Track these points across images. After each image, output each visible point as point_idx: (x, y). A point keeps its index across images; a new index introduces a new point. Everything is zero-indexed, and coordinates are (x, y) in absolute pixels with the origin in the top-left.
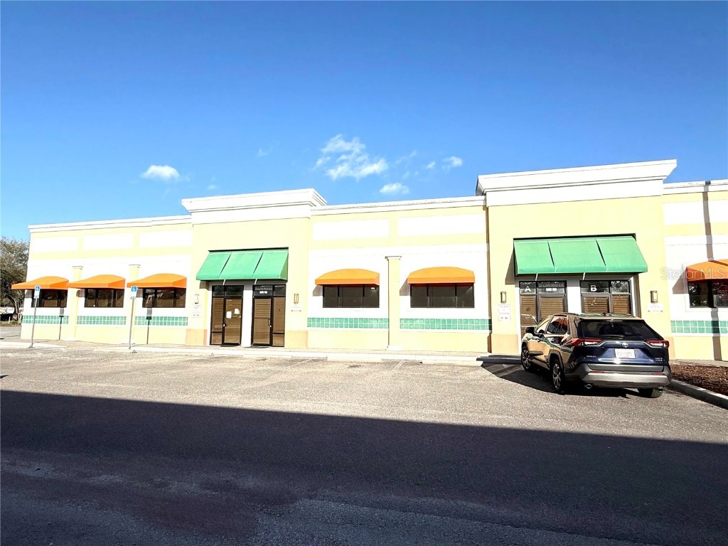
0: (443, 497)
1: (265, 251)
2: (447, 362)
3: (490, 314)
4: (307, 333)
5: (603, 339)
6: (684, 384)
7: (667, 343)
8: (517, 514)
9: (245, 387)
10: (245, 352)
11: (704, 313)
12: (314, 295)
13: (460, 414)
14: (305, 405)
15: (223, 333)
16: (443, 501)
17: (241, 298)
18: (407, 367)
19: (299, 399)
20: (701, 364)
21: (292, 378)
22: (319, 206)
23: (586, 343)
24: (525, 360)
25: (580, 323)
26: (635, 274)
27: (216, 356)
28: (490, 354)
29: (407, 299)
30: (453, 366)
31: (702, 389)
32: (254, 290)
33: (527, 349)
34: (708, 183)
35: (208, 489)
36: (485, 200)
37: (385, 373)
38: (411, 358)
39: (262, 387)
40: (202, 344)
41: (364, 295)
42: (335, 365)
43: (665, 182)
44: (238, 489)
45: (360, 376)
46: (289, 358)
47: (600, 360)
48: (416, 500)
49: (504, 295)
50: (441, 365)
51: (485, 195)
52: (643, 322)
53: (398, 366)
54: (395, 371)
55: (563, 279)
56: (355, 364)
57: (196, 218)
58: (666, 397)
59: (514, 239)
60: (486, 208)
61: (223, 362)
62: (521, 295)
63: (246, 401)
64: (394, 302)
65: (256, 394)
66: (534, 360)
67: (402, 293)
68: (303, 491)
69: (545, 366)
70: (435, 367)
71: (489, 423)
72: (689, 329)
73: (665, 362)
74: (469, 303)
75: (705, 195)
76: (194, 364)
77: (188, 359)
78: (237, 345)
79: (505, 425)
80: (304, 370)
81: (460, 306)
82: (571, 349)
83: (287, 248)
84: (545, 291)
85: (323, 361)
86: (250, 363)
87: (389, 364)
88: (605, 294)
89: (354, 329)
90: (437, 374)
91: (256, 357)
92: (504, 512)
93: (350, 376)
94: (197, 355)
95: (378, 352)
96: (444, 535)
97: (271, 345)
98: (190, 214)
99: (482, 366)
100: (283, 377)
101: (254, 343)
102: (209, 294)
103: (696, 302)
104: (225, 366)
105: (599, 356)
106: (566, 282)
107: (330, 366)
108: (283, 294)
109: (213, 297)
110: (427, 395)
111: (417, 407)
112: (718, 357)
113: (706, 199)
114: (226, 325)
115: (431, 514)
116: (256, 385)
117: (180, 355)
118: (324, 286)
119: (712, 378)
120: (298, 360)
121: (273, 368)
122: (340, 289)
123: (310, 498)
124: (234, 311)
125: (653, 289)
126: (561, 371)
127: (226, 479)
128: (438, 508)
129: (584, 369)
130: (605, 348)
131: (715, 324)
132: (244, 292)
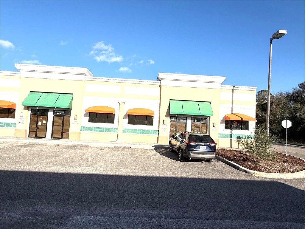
0: (135, 209)
1: (61, 94)
2: (141, 148)
3: (159, 129)
4: (80, 133)
5: (197, 142)
6: (220, 157)
7: (216, 144)
8: (161, 213)
9: (46, 161)
10: (48, 141)
11: (228, 131)
12: (84, 116)
13: (144, 171)
14: (77, 169)
15: (36, 132)
16: (134, 210)
17: (47, 115)
18: (124, 150)
19: (75, 166)
20: (225, 149)
21: (71, 155)
22: (89, 76)
23: (191, 143)
24: (170, 147)
25: (189, 136)
26: (209, 117)
27: (31, 143)
28: (158, 144)
29: (126, 121)
30: (143, 149)
31: (224, 159)
32: (54, 112)
33: (171, 143)
34: (234, 87)
35: (26, 216)
36: (161, 83)
37: (115, 152)
38: (127, 146)
39: (56, 161)
40: (24, 137)
41: (108, 118)
42: (93, 149)
43: (222, 84)
44: (42, 214)
45: (104, 154)
46: (71, 145)
47: (195, 150)
48: (124, 211)
49: (164, 121)
50: (138, 149)
51: (161, 81)
52: (210, 136)
53: (120, 149)
54: (119, 152)
55: (186, 117)
56: (102, 148)
57: (22, 74)
58: (215, 162)
59: (170, 100)
60: (160, 86)
61: (36, 147)
62: (171, 122)
63: (48, 168)
64: (121, 121)
65: (53, 164)
66: (173, 148)
67: (124, 118)
68: (75, 212)
69: (177, 150)
70: (136, 150)
71: (155, 175)
72: (223, 136)
73: (215, 151)
74: (151, 124)
75: (233, 90)
76: (20, 148)
77: (16, 145)
78: (44, 137)
79: (160, 175)
80: (77, 151)
81: (147, 124)
82: (186, 145)
83: (72, 94)
84: (179, 121)
85: (87, 146)
86: (51, 147)
87: (117, 148)
88: (199, 123)
89: (102, 132)
90: (136, 153)
91: (54, 144)
92: (156, 213)
93: (99, 154)
94: (21, 143)
95: (112, 142)
96: (134, 225)
97: (62, 138)
98: (19, 72)
99: (154, 149)
100: (67, 155)
101: (53, 137)
102: (29, 112)
103: (226, 127)
104: (37, 149)
105: (195, 148)
106: (187, 118)
107: (90, 149)
108: (69, 115)
109: (31, 114)
110: (132, 163)
111: (127, 169)
112: (231, 147)
113: (233, 92)
114: (38, 128)
115: (129, 216)
116: (53, 159)
117: (11, 143)
118: (89, 113)
119: (228, 155)
120: (75, 146)
121: (62, 150)
122: (97, 114)
123: (78, 215)
124: (43, 122)
125: (214, 122)
126: (182, 153)
127: (36, 210)
128: (132, 214)
129: (189, 153)
130: (197, 145)
131: (231, 135)
132: (49, 112)
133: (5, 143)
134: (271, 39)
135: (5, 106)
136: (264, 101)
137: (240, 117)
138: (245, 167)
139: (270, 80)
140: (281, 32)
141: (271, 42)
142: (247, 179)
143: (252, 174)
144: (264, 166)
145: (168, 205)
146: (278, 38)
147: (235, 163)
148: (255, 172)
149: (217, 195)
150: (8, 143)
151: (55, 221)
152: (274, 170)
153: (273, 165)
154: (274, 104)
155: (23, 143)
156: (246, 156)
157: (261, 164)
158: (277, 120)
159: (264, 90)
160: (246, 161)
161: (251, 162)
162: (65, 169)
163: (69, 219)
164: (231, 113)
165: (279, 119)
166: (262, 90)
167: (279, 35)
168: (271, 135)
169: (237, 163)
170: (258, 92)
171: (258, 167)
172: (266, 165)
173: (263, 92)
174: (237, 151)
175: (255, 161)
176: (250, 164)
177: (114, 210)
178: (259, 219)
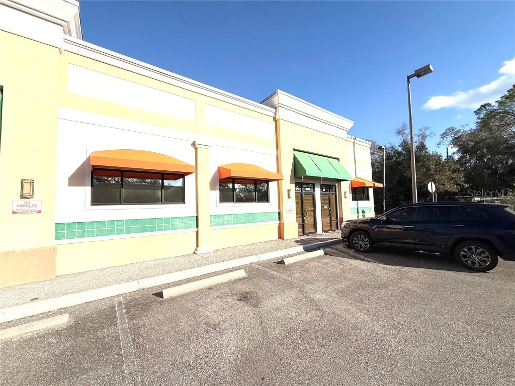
3: (279, 208)
4: (54, 250)
12: (69, 185)
26: (339, 182)
29: (217, 193)
43: (347, 133)
49: (289, 192)
51: (276, 108)
59: (294, 150)
60: (275, 120)
67: (211, 187)
75: (354, 143)
84: (305, 190)
106: (314, 185)
113: (354, 146)
125: (345, 191)
131: (358, 209)
164: (355, 177)
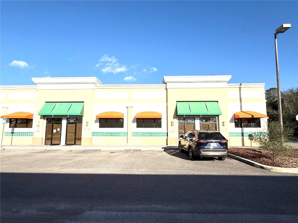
0: (147, 204)
1: (73, 103)
2: (150, 150)
3: (167, 130)
4: (92, 138)
5: (207, 139)
6: (232, 155)
7: (227, 141)
8: (174, 208)
9: (61, 163)
10: (62, 148)
11: (239, 130)
12: (95, 123)
13: (155, 170)
14: (90, 170)
15: (51, 139)
16: (147, 206)
17: (61, 124)
18: (134, 152)
19: (87, 168)
20: (238, 147)
21: (84, 158)
22: (98, 85)
23: (201, 141)
24: (180, 148)
25: (199, 134)
26: (218, 116)
27: (47, 150)
28: (167, 146)
29: (135, 124)
30: (153, 151)
31: (238, 157)
32: (67, 120)
33: (180, 144)
34: (241, 84)
35: (41, 211)
36: (166, 86)
37: (125, 155)
38: (136, 148)
39: (70, 163)
40: (41, 145)
41: (117, 123)
42: (104, 152)
43: (228, 83)
44: (56, 210)
45: (114, 157)
46: (83, 150)
47: (205, 147)
48: (136, 207)
49: (172, 123)
50: (148, 151)
51: (166, 84)
52: (220, 133)
53: (131, 152)
54: (129, 154)
55: (193, 117)
56: (113, 152)
58: (227, 160)
59: (177, 101)
60: (166, 89)
61: (51, 152)
62: (179, 123)
63: (62, 170)
64: (130, 125)
65: (67, 166)
66: (183, 148)
67: (133, 122)
68: (87, 208)
69: (187, 150)
70: (145, 152)
71: (166, 173)
72: (234, 135)
73: (227, 148)
74: (159, 126)
75: (240, 88)
76: (36, 154)
77: (33, 151)
78: (58, 144)
79: (172, 173)
80: (90, 155)
81: (156, 127)
82: (196, 144)
83: (83, 102)
84: (187, 121)
85: (98, 150)
86: (64, 152)
87: (127, 151)
88: (208, 123)
90: (146, 155)
91: (67, 150)
92: (170, 207)
93: (110, 157)
95: (122, 146)
96: (147, 220)
97: (75, 144)
98: (36, 85)
99: (164, 151)
100: (80, 158)
101: (67, 143)
102: (45, 122)
103: (237, 126)
104: (52, 154)
105: (205, 146)
106: (195, 118)
107: (102, 153)
108: (81, 122)
109: (47, 123)
110: (143, 163)
111: (138, 168)
112: (243, 145)
113: (240, 90)
114: (53, 136)
115: (142, 211)
116: (67, 162)
117: (29, 150)
118: (100, 119)
119: (241, 153)
120: (87, 151)
121: (75, 155)
122: (107, 120)
123: (90, 210)
124: (57, 129)
125: (224, 121)
126: (192, 152)
127: (50, 206)
128: (145, 209)
129: (200, 151)
130: (207, 143)
131: (242, 133)
132: (63, 121)
133: (24, 150)
134: (275, 34)
135: (24, 116)
136: (274, 99)
137: (250, 114)
138: (261, 163)
139: (278, 74)
140: (285, 26)
141: (275, 37)
142: (265, 175)
143: (269, 170)
144: (282, 162)
145: (182, 201)
146: (283, 32)
147: (250, 160)
148: (272, 168)
149: (233, 190)
150: (26, 150)
151: (69, 216)
152: (294, 165)
153: (291, 161)
154: (285, 101)
155: (39, 150)
156: (261, 153)
157: (278, 159)
158: (290, 117)
159: (272, 88)
160: (261, 157)
161: (267, 158)
162: (78, 170)
163: (82, 215)
164: (240, 111)
165: (292, 116)
166: (270, 89)
167: (283, 30)
168: (286, 128)
169: (251, 160)
170: (266, 91)
171: (274, 163)
172: (283, 160)
173: (272, 90)
174: (250, 149)
175: (271, 158)
176: (266, 160)
177: (126, 206)
178: (283, 213)
